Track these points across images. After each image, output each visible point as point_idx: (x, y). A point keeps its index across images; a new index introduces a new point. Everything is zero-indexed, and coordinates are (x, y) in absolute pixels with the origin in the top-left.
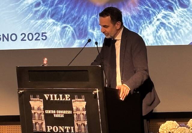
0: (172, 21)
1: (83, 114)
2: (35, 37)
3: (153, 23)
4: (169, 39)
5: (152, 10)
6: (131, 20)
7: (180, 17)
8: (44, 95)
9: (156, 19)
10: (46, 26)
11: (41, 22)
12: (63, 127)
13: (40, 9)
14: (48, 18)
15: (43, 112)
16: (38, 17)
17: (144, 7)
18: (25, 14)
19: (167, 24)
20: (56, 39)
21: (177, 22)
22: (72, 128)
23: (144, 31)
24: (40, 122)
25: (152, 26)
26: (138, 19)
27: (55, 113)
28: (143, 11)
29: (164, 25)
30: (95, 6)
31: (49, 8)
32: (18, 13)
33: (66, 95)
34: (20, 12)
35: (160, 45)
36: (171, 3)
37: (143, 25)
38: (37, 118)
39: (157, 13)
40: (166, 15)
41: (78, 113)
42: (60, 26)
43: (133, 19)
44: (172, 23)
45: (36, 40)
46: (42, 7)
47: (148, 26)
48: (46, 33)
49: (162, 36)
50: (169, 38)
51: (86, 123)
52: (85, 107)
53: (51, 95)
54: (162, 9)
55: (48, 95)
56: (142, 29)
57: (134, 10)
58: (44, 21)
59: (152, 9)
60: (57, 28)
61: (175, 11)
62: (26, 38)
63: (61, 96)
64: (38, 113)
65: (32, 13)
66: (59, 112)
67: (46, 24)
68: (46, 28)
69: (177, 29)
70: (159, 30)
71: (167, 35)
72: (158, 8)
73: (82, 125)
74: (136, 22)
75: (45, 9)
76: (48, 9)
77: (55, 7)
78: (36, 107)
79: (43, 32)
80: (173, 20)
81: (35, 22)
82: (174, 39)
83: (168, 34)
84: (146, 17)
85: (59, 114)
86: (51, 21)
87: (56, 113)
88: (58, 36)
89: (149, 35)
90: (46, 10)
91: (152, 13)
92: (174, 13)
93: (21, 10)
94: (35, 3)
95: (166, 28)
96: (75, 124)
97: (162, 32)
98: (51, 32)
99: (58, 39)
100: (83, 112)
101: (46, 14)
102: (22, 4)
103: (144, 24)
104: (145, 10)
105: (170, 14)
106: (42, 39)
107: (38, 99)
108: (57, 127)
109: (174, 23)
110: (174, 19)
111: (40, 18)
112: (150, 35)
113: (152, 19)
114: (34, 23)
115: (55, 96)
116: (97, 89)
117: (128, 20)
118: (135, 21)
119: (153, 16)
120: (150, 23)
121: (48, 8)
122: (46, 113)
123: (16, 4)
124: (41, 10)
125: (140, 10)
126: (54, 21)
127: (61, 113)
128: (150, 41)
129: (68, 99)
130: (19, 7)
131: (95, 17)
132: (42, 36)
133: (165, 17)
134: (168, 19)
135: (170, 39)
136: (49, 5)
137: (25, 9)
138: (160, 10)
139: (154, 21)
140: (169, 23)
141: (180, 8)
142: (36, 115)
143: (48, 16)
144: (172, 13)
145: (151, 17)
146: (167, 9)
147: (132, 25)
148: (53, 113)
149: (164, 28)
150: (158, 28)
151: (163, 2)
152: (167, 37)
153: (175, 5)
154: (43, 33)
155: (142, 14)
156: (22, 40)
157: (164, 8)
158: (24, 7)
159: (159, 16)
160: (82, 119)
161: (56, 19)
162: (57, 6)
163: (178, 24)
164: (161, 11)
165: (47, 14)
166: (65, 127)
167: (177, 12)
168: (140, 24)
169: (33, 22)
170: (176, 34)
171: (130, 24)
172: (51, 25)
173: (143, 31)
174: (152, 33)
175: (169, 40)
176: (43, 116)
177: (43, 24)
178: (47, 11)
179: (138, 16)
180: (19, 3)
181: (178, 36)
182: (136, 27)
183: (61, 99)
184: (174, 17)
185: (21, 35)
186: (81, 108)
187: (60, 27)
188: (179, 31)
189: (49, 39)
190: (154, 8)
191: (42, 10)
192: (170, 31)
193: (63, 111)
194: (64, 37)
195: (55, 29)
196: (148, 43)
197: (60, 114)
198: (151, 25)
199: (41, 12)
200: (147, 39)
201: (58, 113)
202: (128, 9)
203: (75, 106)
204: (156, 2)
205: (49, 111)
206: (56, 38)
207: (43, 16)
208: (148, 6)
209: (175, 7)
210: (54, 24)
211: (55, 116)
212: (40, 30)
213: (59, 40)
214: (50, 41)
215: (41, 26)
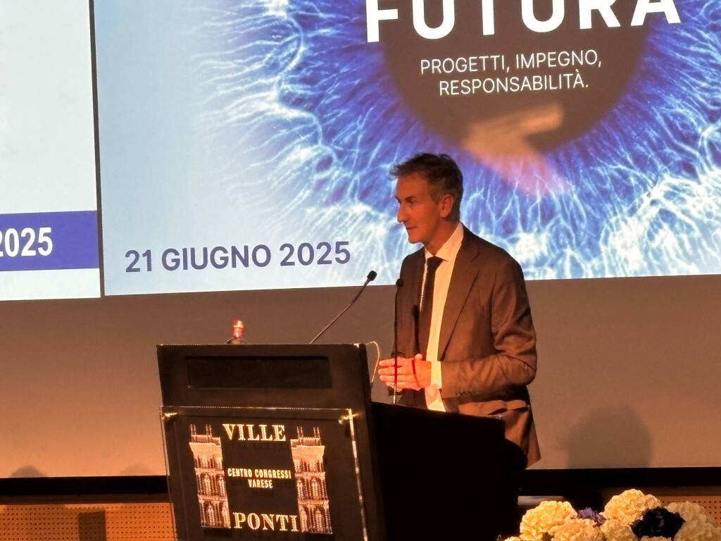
0: (694, 206)
1: (318, 480)
2: (318, 254)
3: (640, 211)
4: (685, 259)
5: (635, 176)
6: (578, 202)
7: (714, 194)
8: (224, 425)
9: (647, 201)
10: (346, 223)
11: (334, 211)
12: (272, 516)
13: (332, 174)
14: (354, 201)
15: (223, 473)
16: (324, 200)
17: (614, 167)
18: (291, 190)
19: (679, 215)
20: (376, 260)
21: (709, 210)
22: (294, 518)
23: (614, 235)
24: (216, 501)
25: (637, 221)
26: (598, 200)
27: (251, 476)
28: (612, 177)
29: (670, 219)
30: (479, 165)
31: (355, 172)
32: (272, 187)
33: (276, 427)
34: (279, 183)
35: (660, 274)
36: (689, 154)
37: (611, 217)
38: (208, 489)
39: (650, 182)
40: (675, 188)
41: (307, 476)
42: (383, 223)
43: (585, 201)
44: (694, 213)
45: (321, 261)
46: (337, 169)
47: (626, 222)
48: (346, 243)
49: (665, 248)
50: (686, 254)
51: (326, 505)
52: (321, 461)
53: (241, 427)
54: (665, 171)
55: (233, 426)
56: (609, 228)
57: (586, 176)
58: (340, 208)
59: (638, 174)
60: (376, 230)
61: (701, 177)
62: (294, 258)
63: (263, 427)
64: (211, 475)
65: (309, 187)
66: (262, 473)
67: (347, 219)
68: (347, 229)
69: (706, 229)
70: (656, 231)
71: (678, 247)
72: (655, 169)
73: (318, 511)
74: (594, 208)
75: (345, 175)
76: (353, 175)
77: (371, 170)
78: (205, 461)
79: (340, 239)
80: (697, 204)
81: (317, 211)
82: (698, 256)
83: (681, 244)
84: (621, 195)
85: (259, 478)
86: (360, 208)
87: (254, 477)
88: (379, 251)
89: (629, 245)
90: (346, 178)
91: (637, 183)
92: (699, 183)
93: (281, 178)
94: (318, 160)
95: (677, 226)
96: (301, 508)
97: (666, 238)
98: (361, 239)
99: (380, 261)
100: (318, 475)
101: (346, 191)
102: (284, 163)
103: (615, 214)
104: (616, 174)
105: (687, 185)
106: (338, 260)
107: (210, 436)
108: (257, 517)
109: (700, 212)
110: (697, 201)
111: (330, 201)
112: (631, 246)
113: (637, 200)
114: (316, 215)
115: (250, 427)
116: (350, 411)
117: (571, 204)
118: (589, 208)
119: (639, 191)
120: (632, 211)
121: (351, 173)
122: (230, 475)
123: (268, 161)
124: (333, 178)
125: (603, 175)
126: (368, 208)
127: (266, 476)
128: (631, 263)
129: (281, 437)
130: (276, 172)
131: (479, 198)
132: (338, 251)
133: (674, 194)
134: (683, 200)
135: (689, 259)
136: (354, 165)
137: (290, 175)
138: (658, 175)
139: (643, 206)
140: (684, 212)
141: (714, 167)
142: (207, 481)
143: (352, 195)
144: (692, 183)
145: (635, 193)
146: (678, 173)
147: (580, 217)
148: (246, 475)
149: (672, 227)
150: (655, 226)
151: (666, 153)
152: (680, 252)
153: (702, 161)
154: (338, 244)
155: (608, 186)
156: (284, 263)
157: (670, 168)
158: (289, 173)
159: (658, 192)
160: (316, 494)
161: (375, 203)
162: (376, 168)
163: (709, 215)
164: (663, 178)
165: (350, 189)
166: (278, 517)
167: (707, 180)
168: (604, 214)
169: (313, 213)
170: (704, 243)
171: (575, 217)
172: (361, 222)
173: (611, 234)
174: (636, 239)
175: (685, 262)
176: (222, 483)
177: (338, 217)
178: (351, 180)
179: (598, 192)
180: (273, 159)
181: (709, 249)
182: (593, 224)
183: (265, 439)
184: (699, 195)
185: (282, 248)
186: (312, 465)
187: (385, 225)
188: (713, 234)
189: (357, 260)
190: (643, 169)
191: (336, 178)
192: (688, 233)
193: (270, 471)
194: (396, 255)
195: (370, 233)
196: (627, 270)
197: (263, 478)
198: (634, 217)
199: (334, 185)
200: (622, 259)
201: (257, 476)
202: (571, 172)
203: (298, 458)
204: (648, 152)
205: (238, 471)
206: (374, 256)
207: (338, 195)
208: (626, 163)
209: (702, 166)
210: (369, 218)
211: (250, 486)
212: (334, 233)
213: (383, 263)
214: (358, 265)
215: (334, 223)
